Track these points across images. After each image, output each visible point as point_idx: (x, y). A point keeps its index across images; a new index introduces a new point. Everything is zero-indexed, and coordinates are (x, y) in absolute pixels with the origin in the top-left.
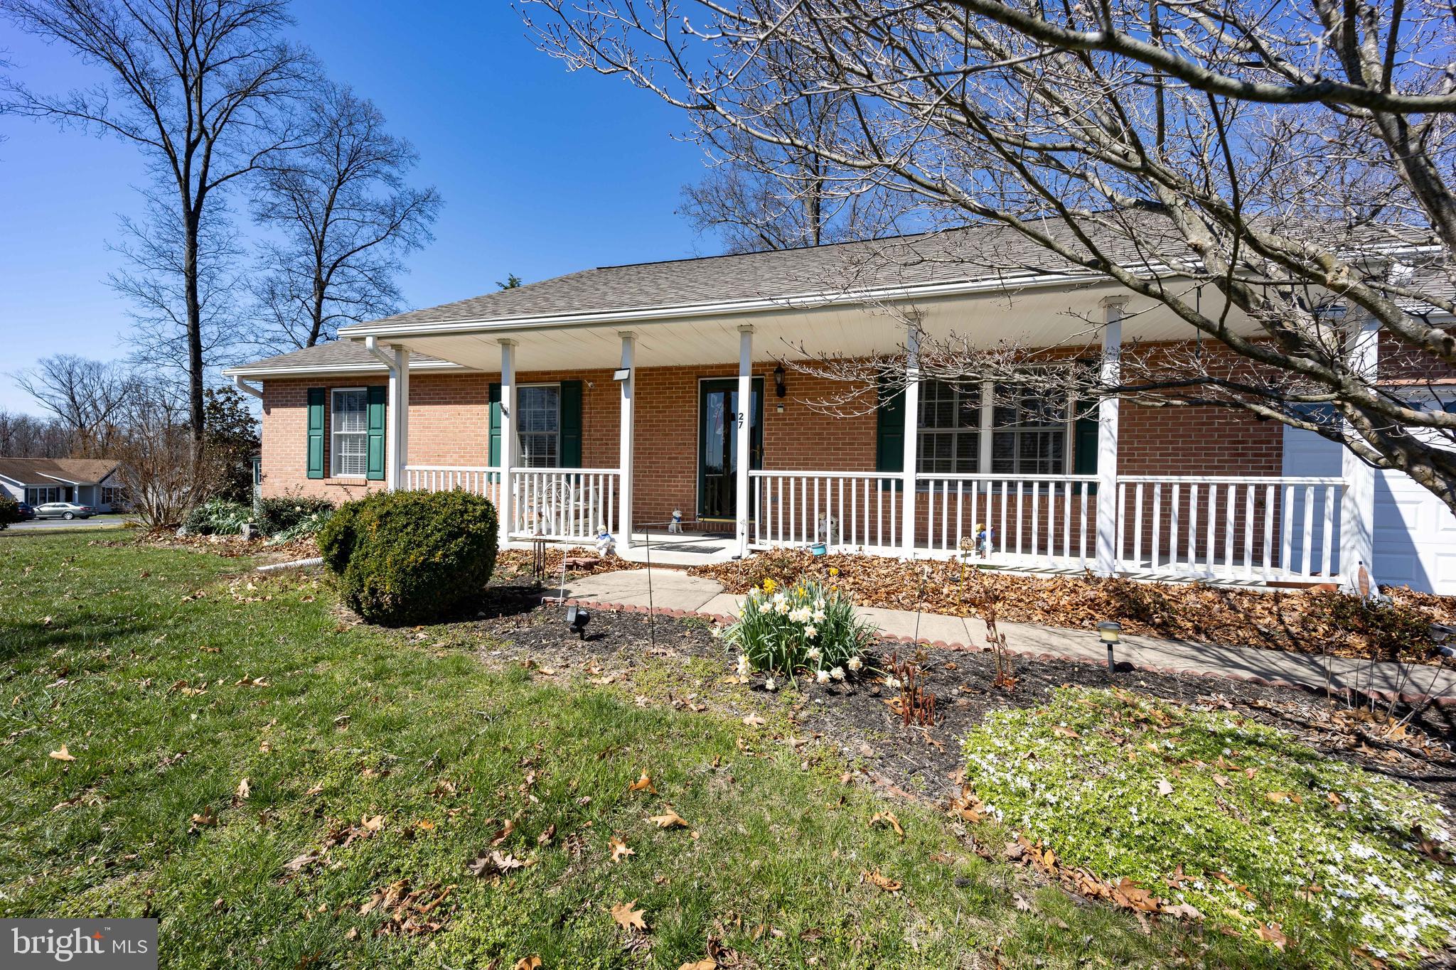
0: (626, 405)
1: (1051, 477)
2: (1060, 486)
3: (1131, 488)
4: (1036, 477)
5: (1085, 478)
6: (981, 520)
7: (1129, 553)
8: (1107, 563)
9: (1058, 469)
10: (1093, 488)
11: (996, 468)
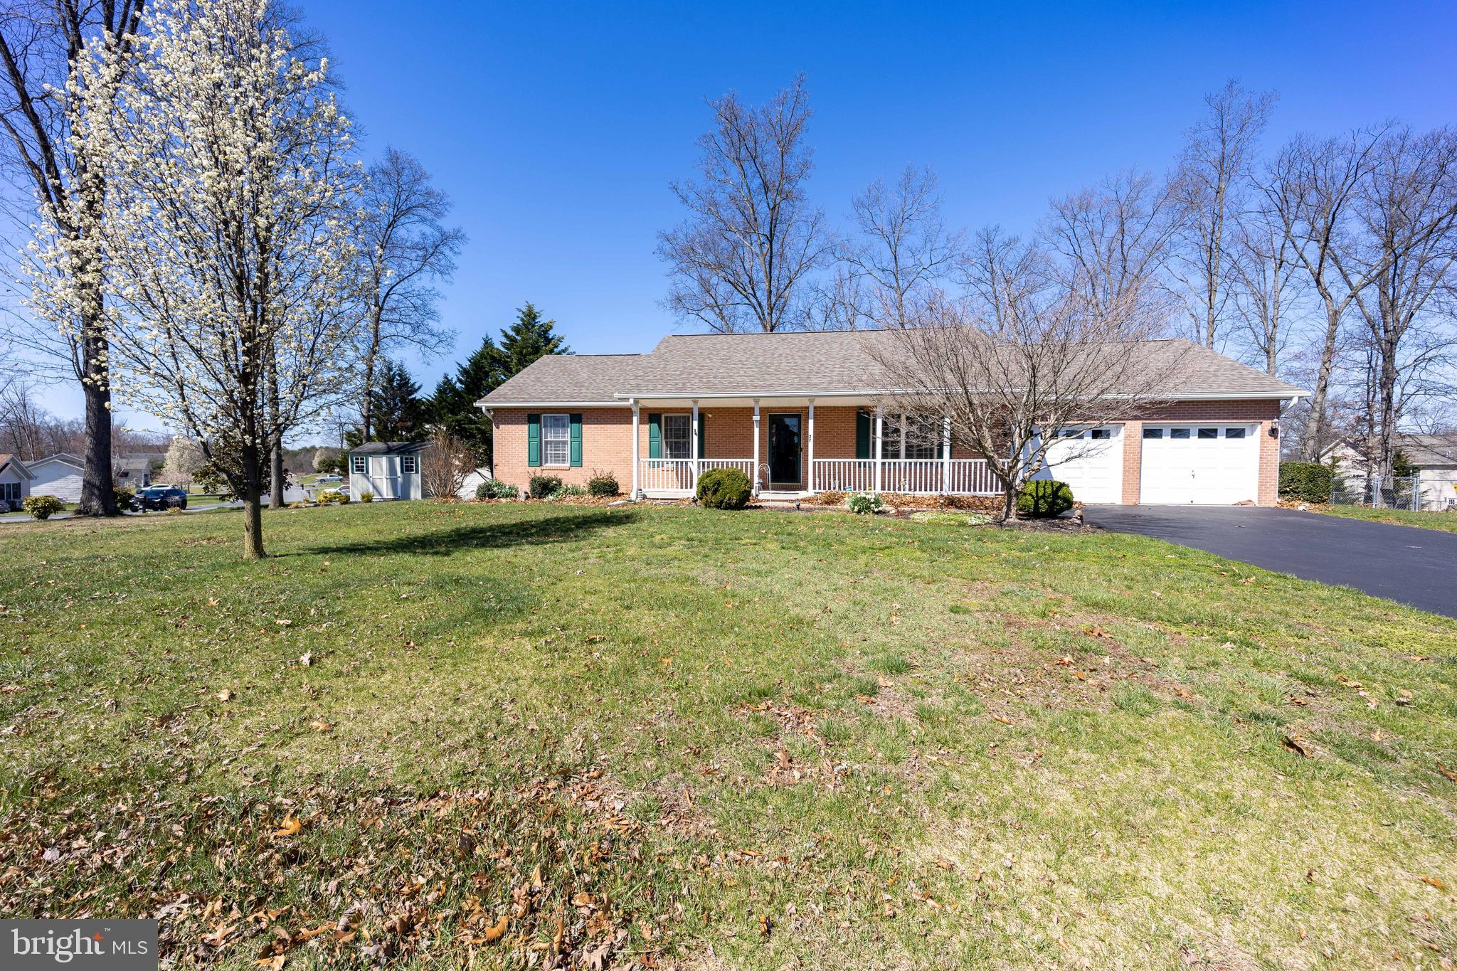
0: (757, 431)
1: (929, 460)
2: (931, 463)
3: (954, 463)
4: (923, 460)
5: (940, 460)
6: (905, 477)
7: (953, 490)
8: (947, 492)
9: (932, 457)
10: (942, 464)
11: (908, 456)
